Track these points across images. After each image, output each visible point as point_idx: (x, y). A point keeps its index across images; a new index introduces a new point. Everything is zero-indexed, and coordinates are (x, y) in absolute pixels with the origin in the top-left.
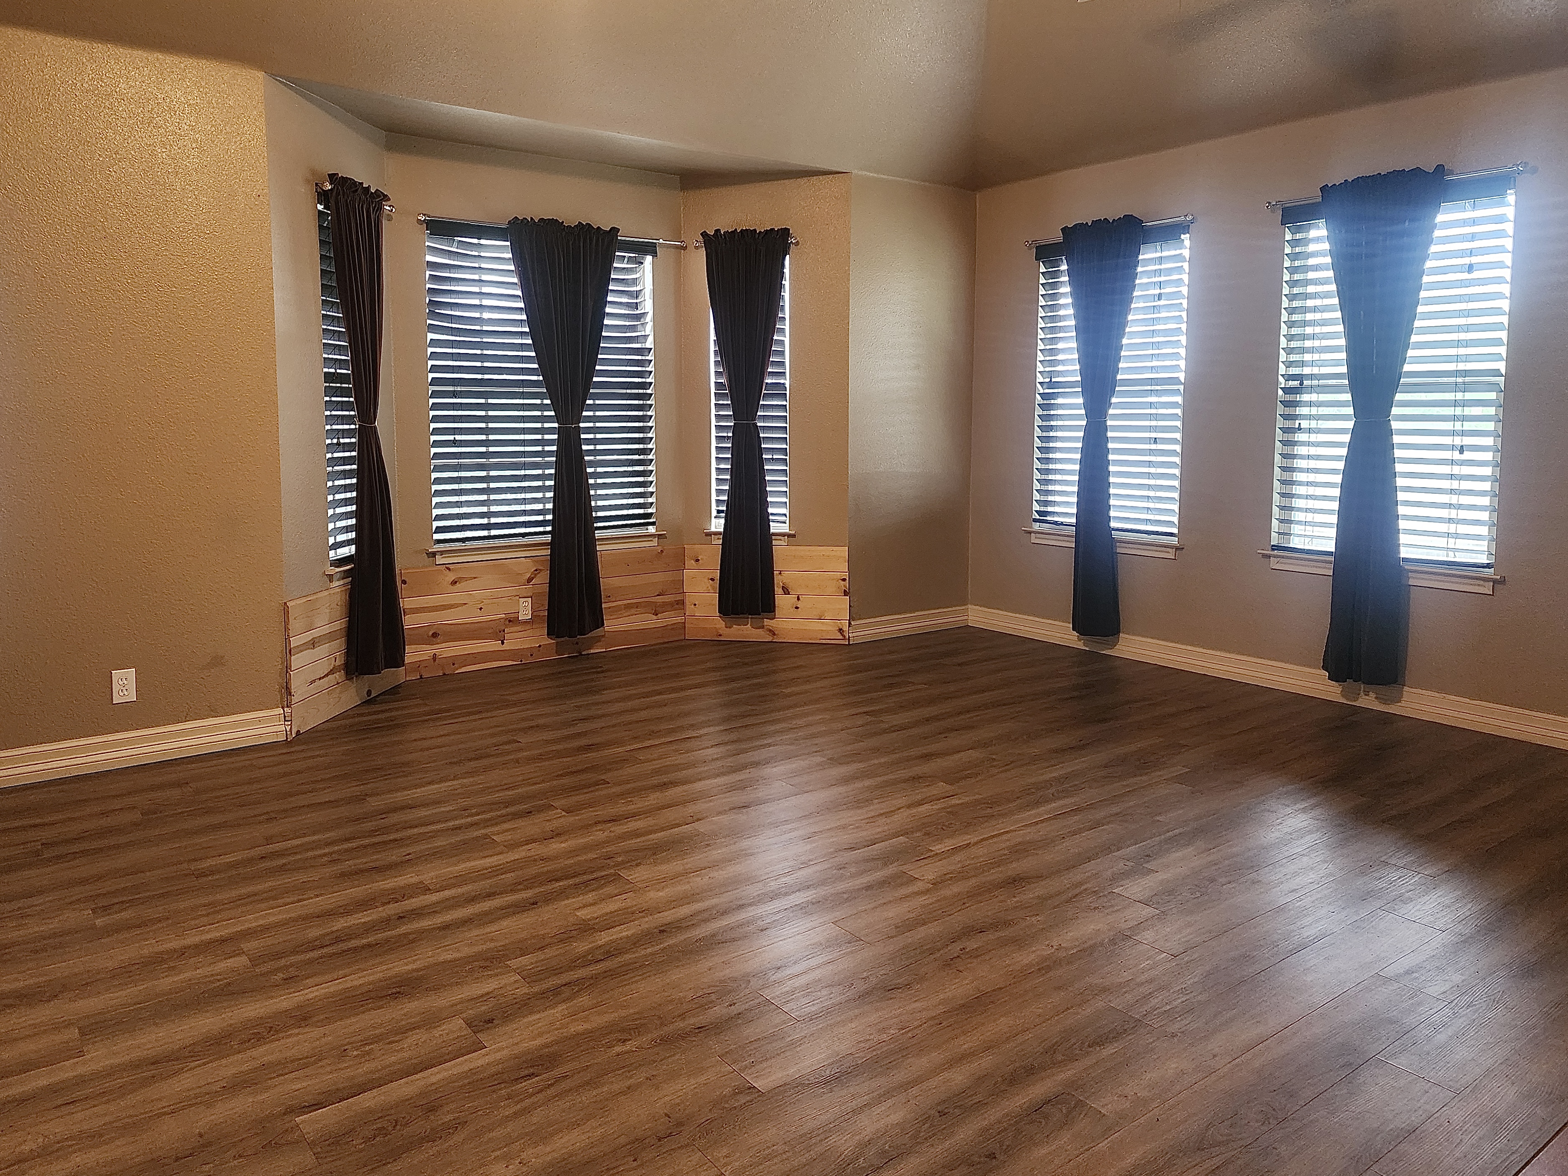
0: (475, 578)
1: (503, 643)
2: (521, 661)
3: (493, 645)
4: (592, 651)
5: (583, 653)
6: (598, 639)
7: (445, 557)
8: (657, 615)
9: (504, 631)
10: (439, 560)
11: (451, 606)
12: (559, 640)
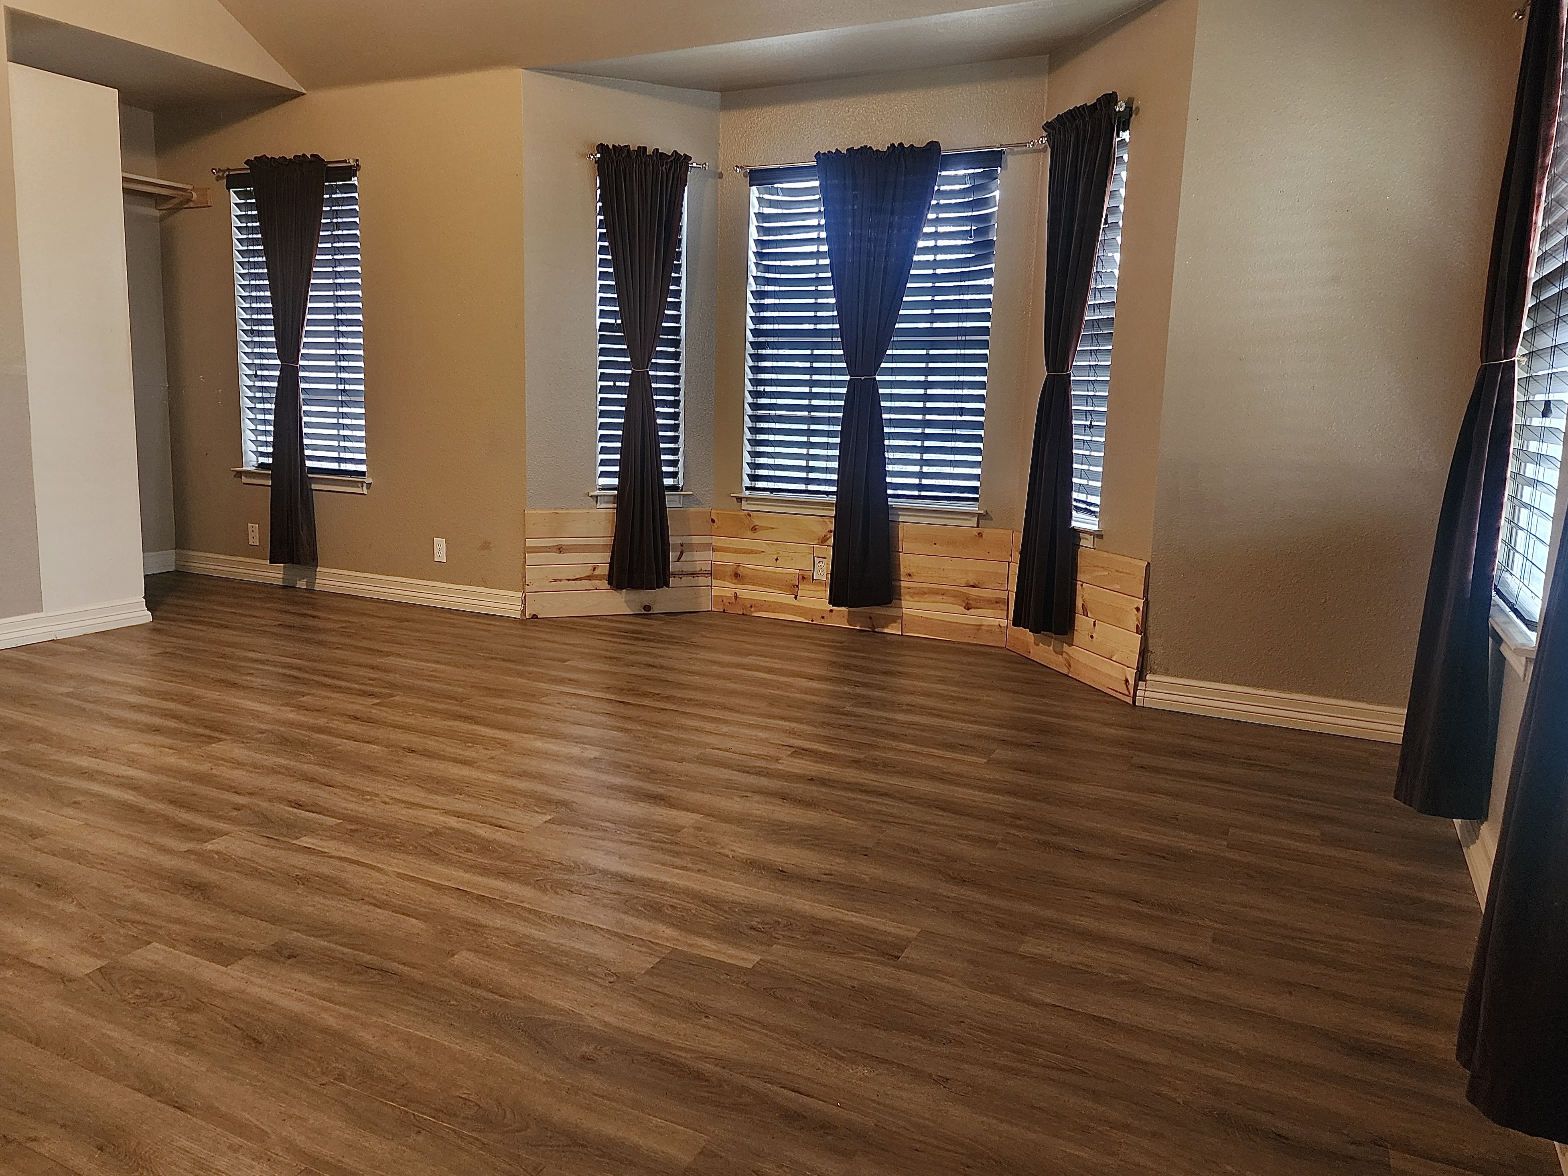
0: (773, 528)
1: (796, 598)
2: (812, 621)
3: (788, 599)
4: (886, 631)
5: (876, 630)
6: (894, 619)
7: (750, 504)
8: (968, 609)
9: (797, 586)
10: (745, 506)
11: (751, 552)
12: (852, 609)
